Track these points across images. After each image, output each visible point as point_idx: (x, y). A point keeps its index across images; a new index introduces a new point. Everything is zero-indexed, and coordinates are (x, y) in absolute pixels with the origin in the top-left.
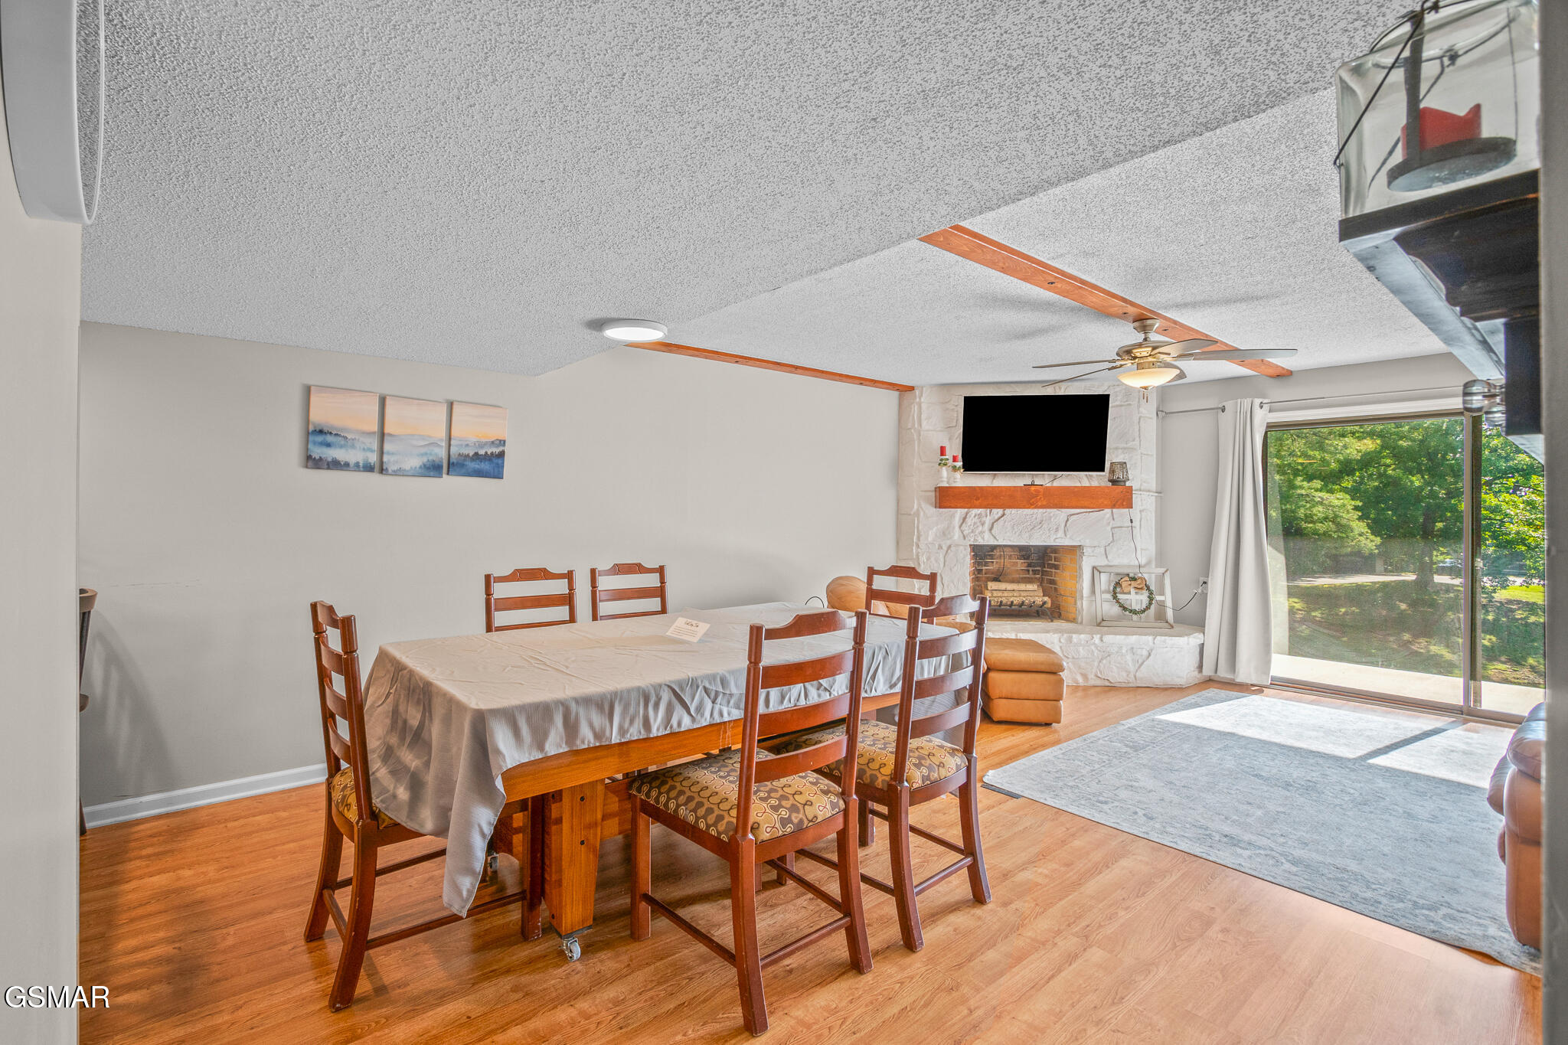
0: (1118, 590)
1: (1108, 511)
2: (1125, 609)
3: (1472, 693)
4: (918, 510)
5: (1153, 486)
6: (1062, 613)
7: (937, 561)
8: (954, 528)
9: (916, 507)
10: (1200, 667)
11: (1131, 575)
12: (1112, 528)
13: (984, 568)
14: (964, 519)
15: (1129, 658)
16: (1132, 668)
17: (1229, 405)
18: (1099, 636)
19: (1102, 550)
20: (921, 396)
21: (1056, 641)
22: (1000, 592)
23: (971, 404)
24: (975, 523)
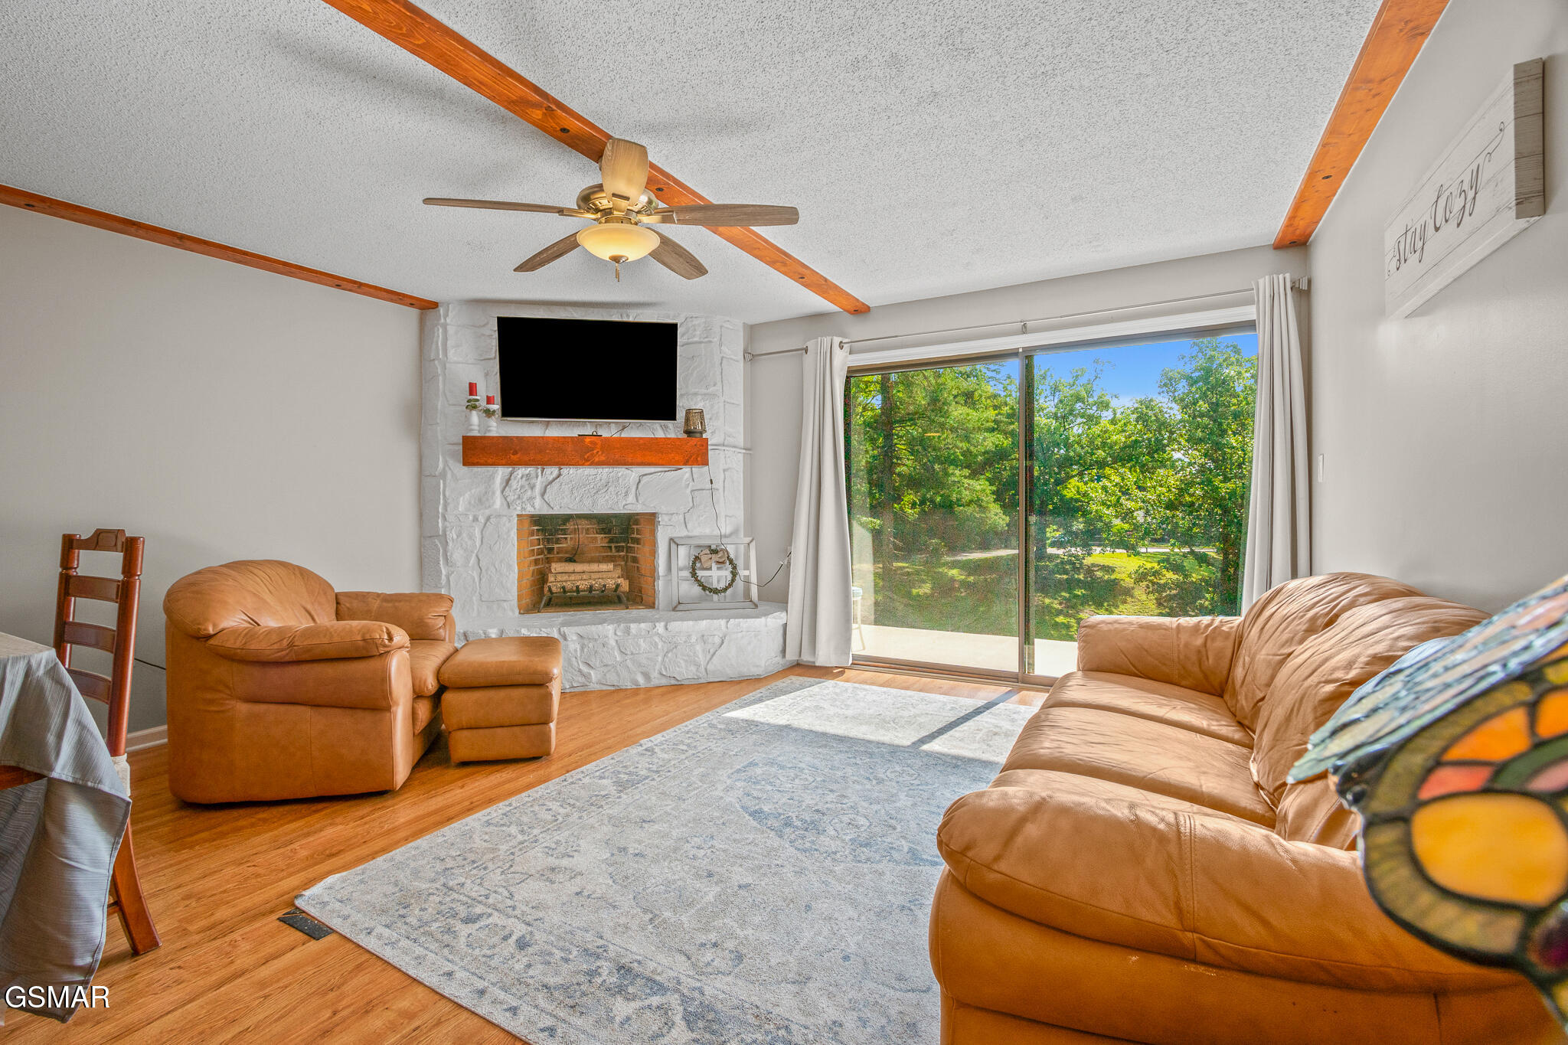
0: (698, 565)
1: (686, 470)
2: (704, 588)
3: (1025, 658)
4: (444, 469)
5: (741, 442)
6: (644, 597)
7: (471, 537)
8: (494, 493)
9: (441, 465)
10: (784, 651)
11: (713, 547)
12: (692, 491)
13: (556, 546)
14: (508, 481)
15: (698, 648)
16: (702, 659)
17: (810, 344)
18: (663, 624)
19: (681, 517)
20: (446, 315)
21: (611, 633)
22: (564, 576)
23: (507, 326)
24: (522, 487)
